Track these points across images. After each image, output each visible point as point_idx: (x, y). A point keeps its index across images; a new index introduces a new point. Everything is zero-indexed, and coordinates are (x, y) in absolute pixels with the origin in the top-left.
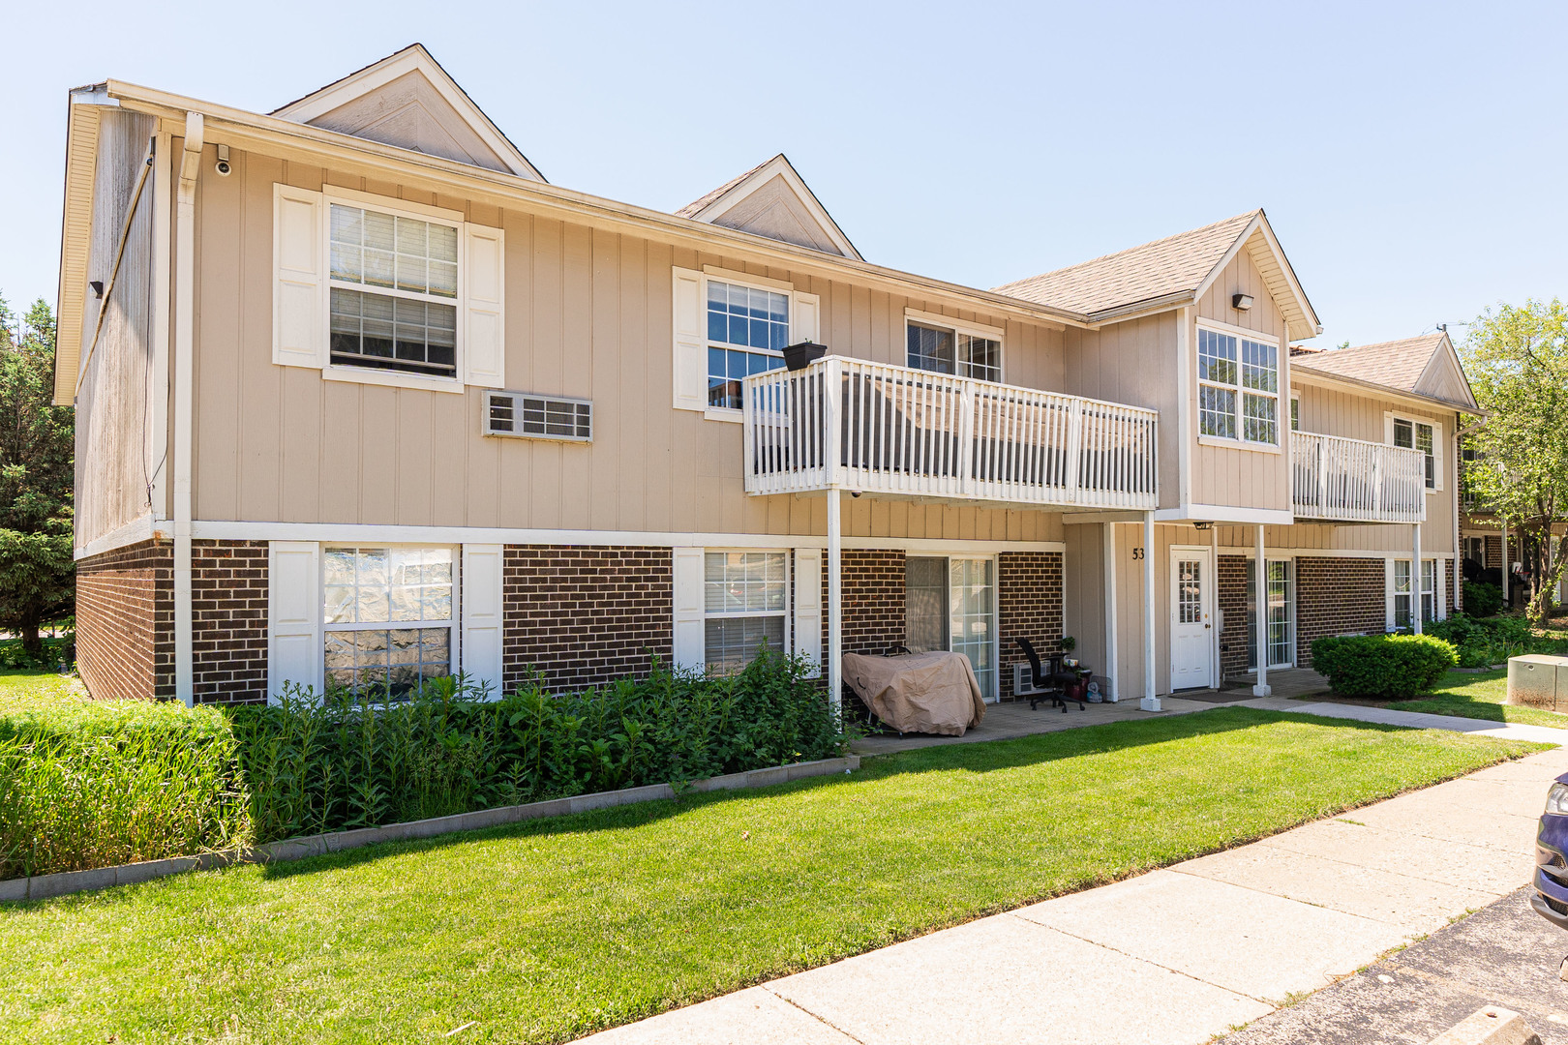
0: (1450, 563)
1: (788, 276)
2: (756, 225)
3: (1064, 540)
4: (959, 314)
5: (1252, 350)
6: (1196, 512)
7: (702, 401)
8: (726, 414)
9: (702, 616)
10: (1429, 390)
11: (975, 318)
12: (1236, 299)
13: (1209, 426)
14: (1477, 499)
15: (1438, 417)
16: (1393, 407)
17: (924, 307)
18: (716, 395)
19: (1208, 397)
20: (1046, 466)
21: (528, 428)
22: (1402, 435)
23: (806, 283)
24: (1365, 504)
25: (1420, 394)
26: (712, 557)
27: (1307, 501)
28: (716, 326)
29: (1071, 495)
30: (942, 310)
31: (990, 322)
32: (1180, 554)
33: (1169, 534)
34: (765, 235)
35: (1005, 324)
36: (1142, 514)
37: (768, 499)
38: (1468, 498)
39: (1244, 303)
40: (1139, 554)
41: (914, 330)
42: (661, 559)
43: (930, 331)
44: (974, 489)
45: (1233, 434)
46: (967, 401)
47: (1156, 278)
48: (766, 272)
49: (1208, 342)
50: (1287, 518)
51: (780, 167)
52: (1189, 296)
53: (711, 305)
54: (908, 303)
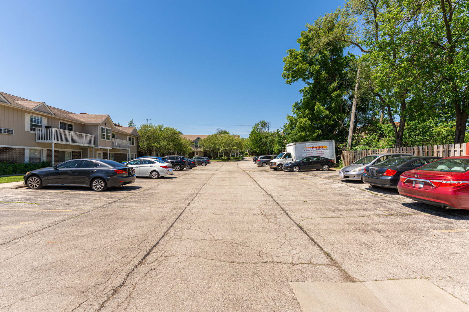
0: (136, 155)
1: (42, 115)
2: (40, 110)
3: (82, 149)
4: (67, 121)
5: (107, 130)
6: (100, 147)
7: (29, 130)
8: (33, 132)
9: (29, 157)
10: (133, 134)
11: (69, 122)
12: (105, 124)
13: (102, 138)
14: (140, 147)
15: (135, 137)
16: (128, 135)
17: (62, 120)
18: (31, 129)
19: (102, 135)
20: (81, 141)
21: (4, 133)
22: (130, 139)
23: (45, 116)
24: (122, 147)
25: (131, 134)
26: (30, 150)
27: (115, 146)
28: (31, 121)
29: (84, 144)
30: (65, 120)
31: (72, 122)
32: (98, 152)
33: (96, 150)
34: (41, 111)
35: (74, 123)
36: (93, 147)
37: (39, 143)
38: (138, 146)
39: (107, 124)
40: (92, 152)
41: (61, 123)
42: (23, 149)
43: (63, 123)
44: (71, 143)
45: (105, 139)
46: (71, 134)
47: (95, 120)
48: (39, 114)
49: (102, 129)
50: (111, 148)
51: (44, 103)
52: (99, 124)
53: (31, 118)
54: (60, 119)
